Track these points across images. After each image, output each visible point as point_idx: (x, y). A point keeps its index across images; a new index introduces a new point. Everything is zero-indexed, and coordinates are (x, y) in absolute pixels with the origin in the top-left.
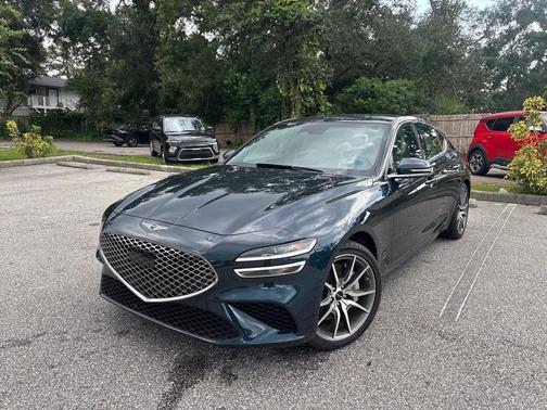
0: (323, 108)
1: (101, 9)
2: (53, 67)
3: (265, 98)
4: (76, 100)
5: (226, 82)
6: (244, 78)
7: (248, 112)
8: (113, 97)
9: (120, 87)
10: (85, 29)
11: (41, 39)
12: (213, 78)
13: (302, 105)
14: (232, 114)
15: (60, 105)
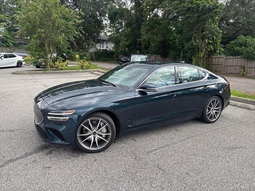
0: (218, 51)
1: (124, 7)
2: (109, 31)
3: (187, 46)
4: (113, 45)
5: (170, 38)
6: (178, 36)
7: (180, 52)
8: (124, 45)
9: (127, 40)
10: (117, 16)
11: (102, 21)
12: (165, 36)
13: (206, 49)
14: (172, 53)
15: (107, 48)
